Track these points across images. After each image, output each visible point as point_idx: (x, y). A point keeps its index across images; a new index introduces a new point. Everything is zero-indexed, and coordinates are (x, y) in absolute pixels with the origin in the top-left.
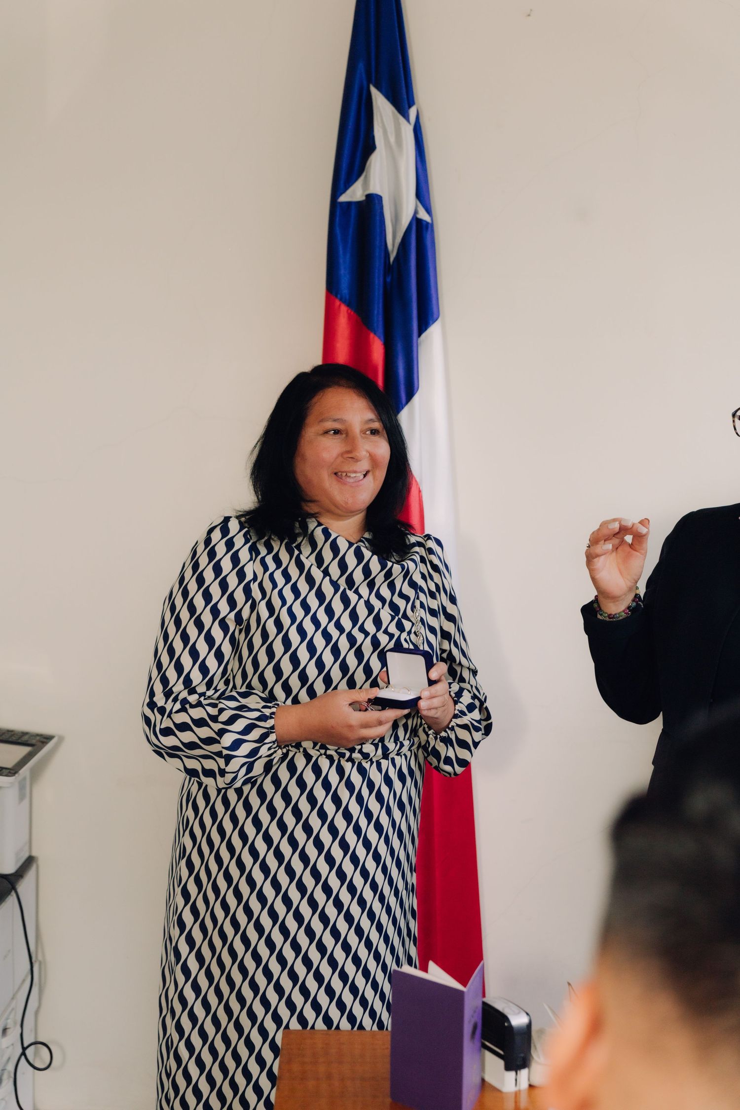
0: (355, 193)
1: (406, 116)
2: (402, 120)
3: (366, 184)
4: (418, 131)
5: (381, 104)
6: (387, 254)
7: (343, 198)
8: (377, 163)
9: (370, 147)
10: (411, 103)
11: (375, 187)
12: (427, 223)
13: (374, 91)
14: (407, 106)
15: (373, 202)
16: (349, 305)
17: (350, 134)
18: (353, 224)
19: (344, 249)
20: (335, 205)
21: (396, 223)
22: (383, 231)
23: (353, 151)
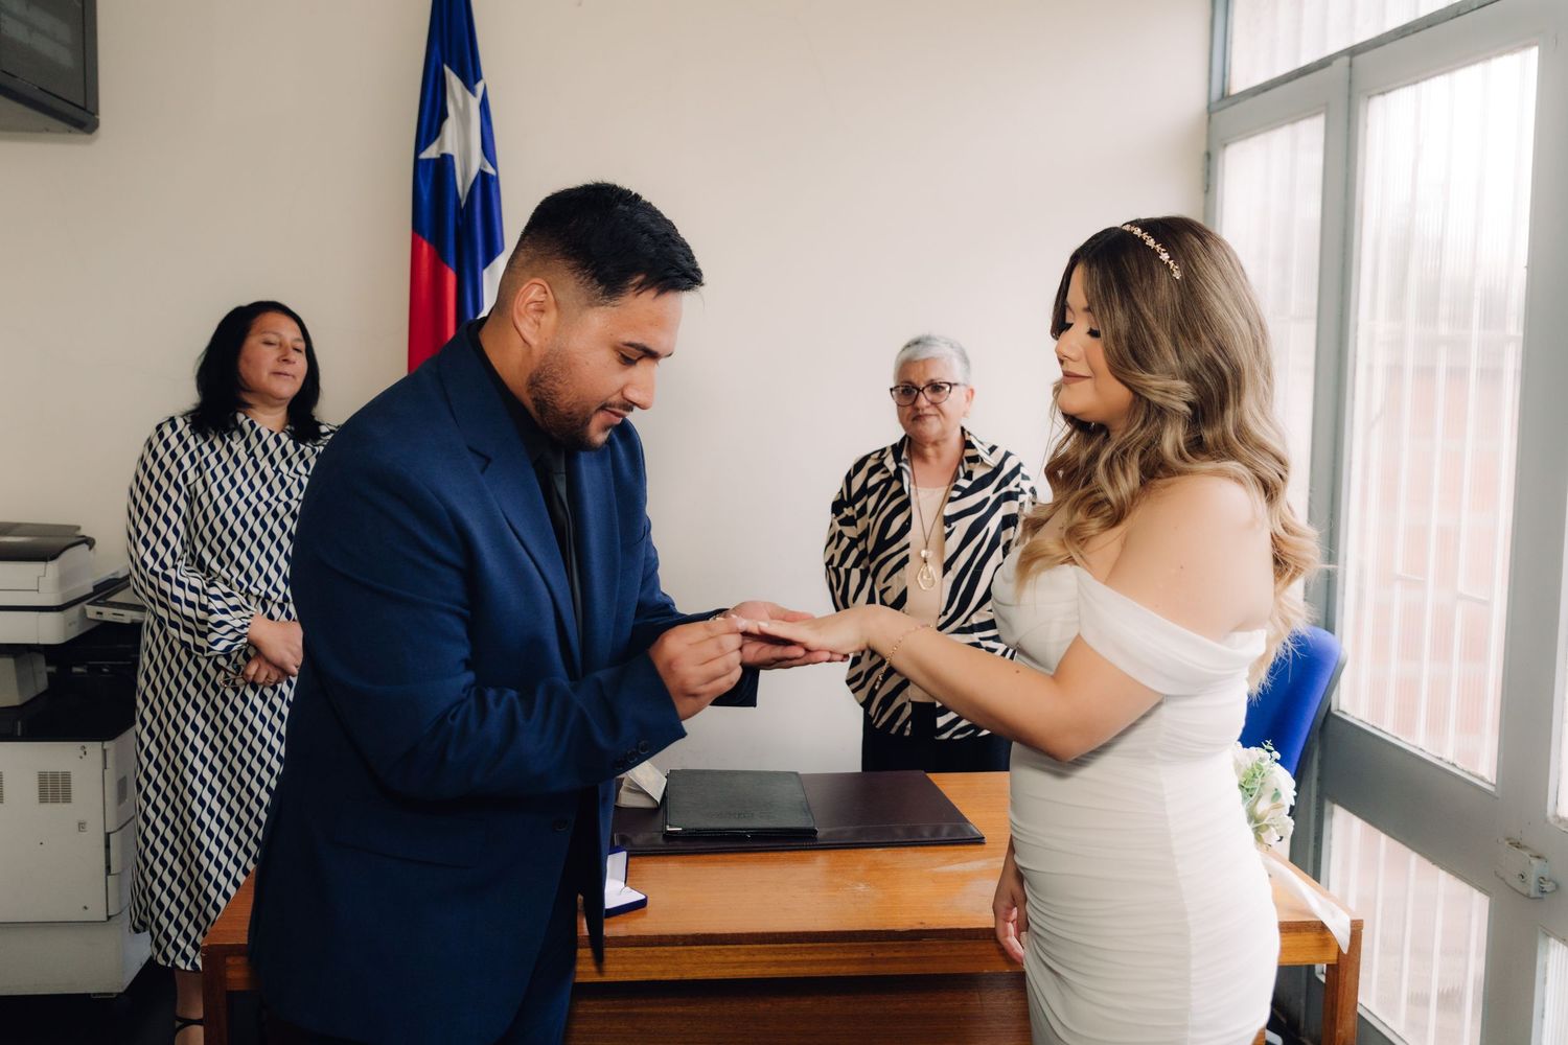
0: (431, 152)
1: (474, 93)
2: (469, 94)
3: (441, 145)
4: (484, 106)
5: (454, 82)
6: (458, 201)
7: (424, 156)
8: (450, 127)
9: (444, 115)
10: (477, 77)
11: (448, 150)
12: (493, 176)
13: (447, 69)
14: (472, 76)
15: (444, 163)
16: (431, 242)
17: (429, 97)
18: (432, 177)
19: (425, 196)
20: (417, 161)
21: (465, 176)
22: (454, 182)
23: (432, 117)
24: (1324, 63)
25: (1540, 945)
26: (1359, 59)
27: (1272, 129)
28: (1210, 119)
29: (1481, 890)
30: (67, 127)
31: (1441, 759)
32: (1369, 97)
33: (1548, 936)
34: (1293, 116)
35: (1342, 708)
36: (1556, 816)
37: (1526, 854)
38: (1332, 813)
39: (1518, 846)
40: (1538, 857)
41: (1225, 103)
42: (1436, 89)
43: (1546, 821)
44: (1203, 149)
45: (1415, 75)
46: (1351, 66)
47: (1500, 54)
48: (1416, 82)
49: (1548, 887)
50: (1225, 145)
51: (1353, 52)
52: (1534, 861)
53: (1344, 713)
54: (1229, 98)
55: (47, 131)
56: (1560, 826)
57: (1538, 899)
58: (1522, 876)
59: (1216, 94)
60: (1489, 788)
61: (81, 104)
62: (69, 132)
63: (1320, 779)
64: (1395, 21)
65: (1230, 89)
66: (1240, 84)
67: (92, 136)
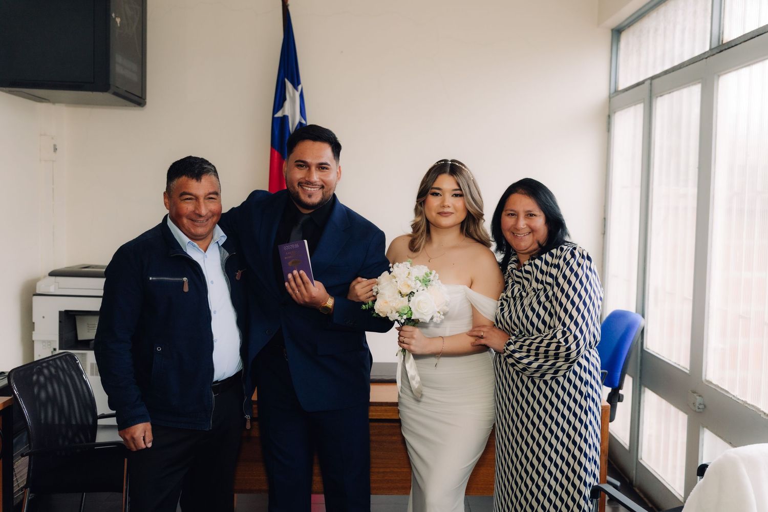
0: (279, 114)
1: (297, 89)
2: (295, 91)
3: (283, 112)
4: (301, 96)
5: (289, 85)
7: (276, 116)
8: (287, 104)
9: (285, 99)
10: (299, 83)
11: (286, 113)
13: (286, 80)
14: (296, 83)
15: (285, 119)
16: (278, 151)
17: (278, 94)
18: (279, 124)
19: (276, 133)
20: (273, 118)
21: (293, 124)
22: (289, 127)
23: (280, 100)
24: (643, 83)
25: (701, 430)
26: (655, 81)
27: (629, 107)
28: (610, 101)
29: (686, 413)
30: (133, 104)
31: (675, 363)
32: (657, 97)
33: (704, 427)
34: (634, 103)
35: (648, 347)
36: (706, 380)
37: (695, 395)
38: (644, 392)
39: (694, 392)
40: (700, 396)
41: (615, 94)
42: (676, 94)
43: (703, 382)
44: (607, 114)
45: (670, 89)
46: (651, 84)
47: (692, 85)
48: (670, 93)
49: (701, 407)
50: (615, 112)
51: (652, 78)
52: (698, 397)
53: (648, 349)
54: (617, 92)
55: (126, 106)
56: (707, 384)
57: (700, 412)
58: (694, 404)
59: (613, 90)
60: (688, 372)
61: (141, 96)
62: (135, 106)
63: (640, 378)
64: (667, 67)
65: (618, 87)
66: (622, 86)
67: (144, 108)
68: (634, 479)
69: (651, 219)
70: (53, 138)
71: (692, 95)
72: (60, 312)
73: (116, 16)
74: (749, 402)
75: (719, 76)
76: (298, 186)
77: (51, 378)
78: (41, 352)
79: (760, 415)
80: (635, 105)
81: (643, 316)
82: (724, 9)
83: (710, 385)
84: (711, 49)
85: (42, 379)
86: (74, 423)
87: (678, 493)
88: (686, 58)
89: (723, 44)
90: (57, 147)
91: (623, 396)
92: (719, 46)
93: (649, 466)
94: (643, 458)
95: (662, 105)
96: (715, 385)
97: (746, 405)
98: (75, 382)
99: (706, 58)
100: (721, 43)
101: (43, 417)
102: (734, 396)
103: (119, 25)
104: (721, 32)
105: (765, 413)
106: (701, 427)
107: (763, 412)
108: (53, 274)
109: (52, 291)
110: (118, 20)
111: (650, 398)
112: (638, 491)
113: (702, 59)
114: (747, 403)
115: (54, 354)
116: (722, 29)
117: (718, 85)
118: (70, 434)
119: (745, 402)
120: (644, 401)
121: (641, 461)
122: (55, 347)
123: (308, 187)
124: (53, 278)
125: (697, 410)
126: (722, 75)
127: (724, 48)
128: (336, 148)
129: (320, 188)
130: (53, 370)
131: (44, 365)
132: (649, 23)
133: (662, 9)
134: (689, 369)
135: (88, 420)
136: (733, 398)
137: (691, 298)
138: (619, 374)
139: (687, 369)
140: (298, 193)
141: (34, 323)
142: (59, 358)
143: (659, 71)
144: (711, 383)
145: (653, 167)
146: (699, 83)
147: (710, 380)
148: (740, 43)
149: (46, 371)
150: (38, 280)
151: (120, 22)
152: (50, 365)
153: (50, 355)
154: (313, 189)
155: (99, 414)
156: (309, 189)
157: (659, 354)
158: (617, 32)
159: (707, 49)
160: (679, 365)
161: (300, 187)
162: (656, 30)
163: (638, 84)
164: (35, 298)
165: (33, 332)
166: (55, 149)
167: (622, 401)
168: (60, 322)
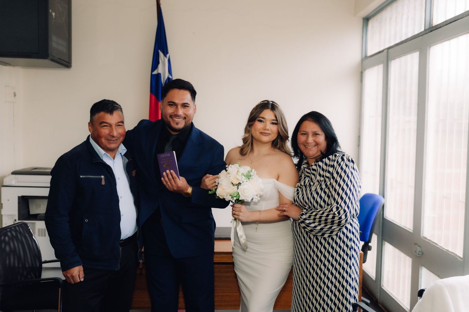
0: (155, 72)
1: (166, 57)
3: (158, 71)
4: (169, 61)
5: (161, 54)
6: (162, 84)
7: (154, 73)
8: (160, 66)
9: (158, 63)
10: (167, 53)
11: (160, 72)
12: (171, 78)
13: (159, 51)
14: (166, 53)
15: (159, 75)
16: (155, 96)
17: (155, 60)
18: (155, 79)
19: (154, 84)
20: (152, 76)
21: (164, 78)
22: (161, 80)
23: (155, 63)
24: (382, 51)
25: (420, 268)
26: (390, 50)
27: (374, 66)
28: (362, 63)
29: (411, 257)
30: (64, 67)
31: (404, 226)
32: (391, 60)
33: (422, 266)
34: (377, 64)
35: (387, 216)
36: (423, 236)
37: (416, 246)
38: (385, 244)
39: (416, 244)
40: (419, 247)
41: (365, 59)
42: (403, 58)
43: (421, 238)
44: (360, 71)
46: (388, 52)
47: (414, 52)
48: (399, 57)
49: (420, 253)
50: (365, 70)
51: (388, 49)
52: (418, 247)
53: (387, 217)
54: (366, 57)
55: (59, 68)
56: (423, 239)
57: (419, 257)
58: (415, 251)
59: (364, 56)
60: (411, 231)
61: (68, 61)
62: (65, 68)
63: (382, 235)
64: (398, 41)
65: (367, 55)
66: (369, 54)
67: (70, 69)
68: (379, 299)
69: (388, 137)
70: (13, 88)
71: (413, 59)
72: (19, 197)
73: (52, 12)
74: (450, 250)
75: (430, 47)
76: (170, 118)
77: (12, 238)
78: (7, 222)
79: (457, 258)
80: (378, 65)
81: (384, 197)
82: (433, 5)
83: (425, 240)
84: (425, 30)
85: (7, 238)
86: (27, 266)
87: (406, 308)
88: (410, 35)
89: (433, 27)
90: (16, 94)
91: (371, 247)
92: (430, 28)
93: (388, 290)
94: (384, 286)
95: (395, 65)
96: (429, 240)
97: (449, 252)
98: (28, 240)
99: (422, 35)
100: (431, 26)
101: (7, 262)
102: (441, 247)
103: (54, 17)
104: (431, 19)
105: (460, 257)
106: (420, 266)
107: (459, 256)
108: (14, 173)
109: (13, 183)
110: (54, 14)
111: (388, 248)
112: (381, 306)
113: (420, 36)
114: (449, 251)
115: (15, 223)
116: (431, 17)
117: (429, 52)
118: (25, 273)
119: (448, 250)
120: (384, 250)
121: (383, 287)
122: (15, 219)
123: (176, 118)
124: (14, 176)
125: (418, 255)
126: (432, 46)
127: (433, 29)
128: (193, 94)
129: (184, 119)
130: (14, 233)
131: (8, 230)
132: (386, 14)
133: (394, 5)
134: (412, 229)
135: (36, 265)
136: (440, 248)
137: (413, 185)
138: (369, 233)
139: (411, 230)
140: (169, 122)
141: (2, 204)
142: (18, 226)
143: (392, 44)
144: (426, 238)
145: (389, 104)
146: (418, 51)
147: (426, 237)
148: (444, 26)
149: (9, 234)
150: (5, 177)
151: (55, 16)
152: (12, 230)
153: (13, 224)
154: (179, 120)
155: (43, 260)
156: (177, 119)
157: (393, 221)
158: (366, 20)
159: (423, 30)
160: (406, 227)
161: (171, 118)
162: (391, 18)
163: (380, 52)
164: (3, 188)
165: (2, 210)
166: (15, 95)
167: (370, 250)
168: (19, 203)
